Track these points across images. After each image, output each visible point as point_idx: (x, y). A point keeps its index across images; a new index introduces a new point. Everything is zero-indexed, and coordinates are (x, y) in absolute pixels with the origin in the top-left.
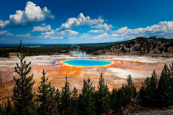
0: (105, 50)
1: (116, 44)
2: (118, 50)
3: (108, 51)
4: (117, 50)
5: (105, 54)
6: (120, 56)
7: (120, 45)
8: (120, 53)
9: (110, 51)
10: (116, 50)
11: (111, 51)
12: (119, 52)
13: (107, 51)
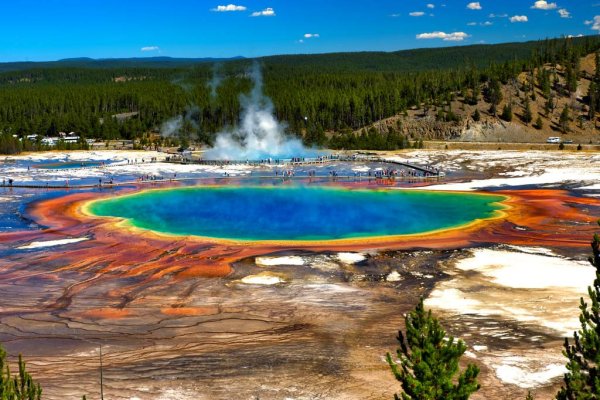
0: (456, 105)
1: (546, 59)
2: (560, 102)
3: (476, 118)
4: (549, 106)
5: (455, 135)
6: (574, 156)
7: (574, 60)
8: (572, 126)
9: (491, 111)
10: (542, 101)
11: (506, 117)
12: (564, 117)
13: (470, 109)
